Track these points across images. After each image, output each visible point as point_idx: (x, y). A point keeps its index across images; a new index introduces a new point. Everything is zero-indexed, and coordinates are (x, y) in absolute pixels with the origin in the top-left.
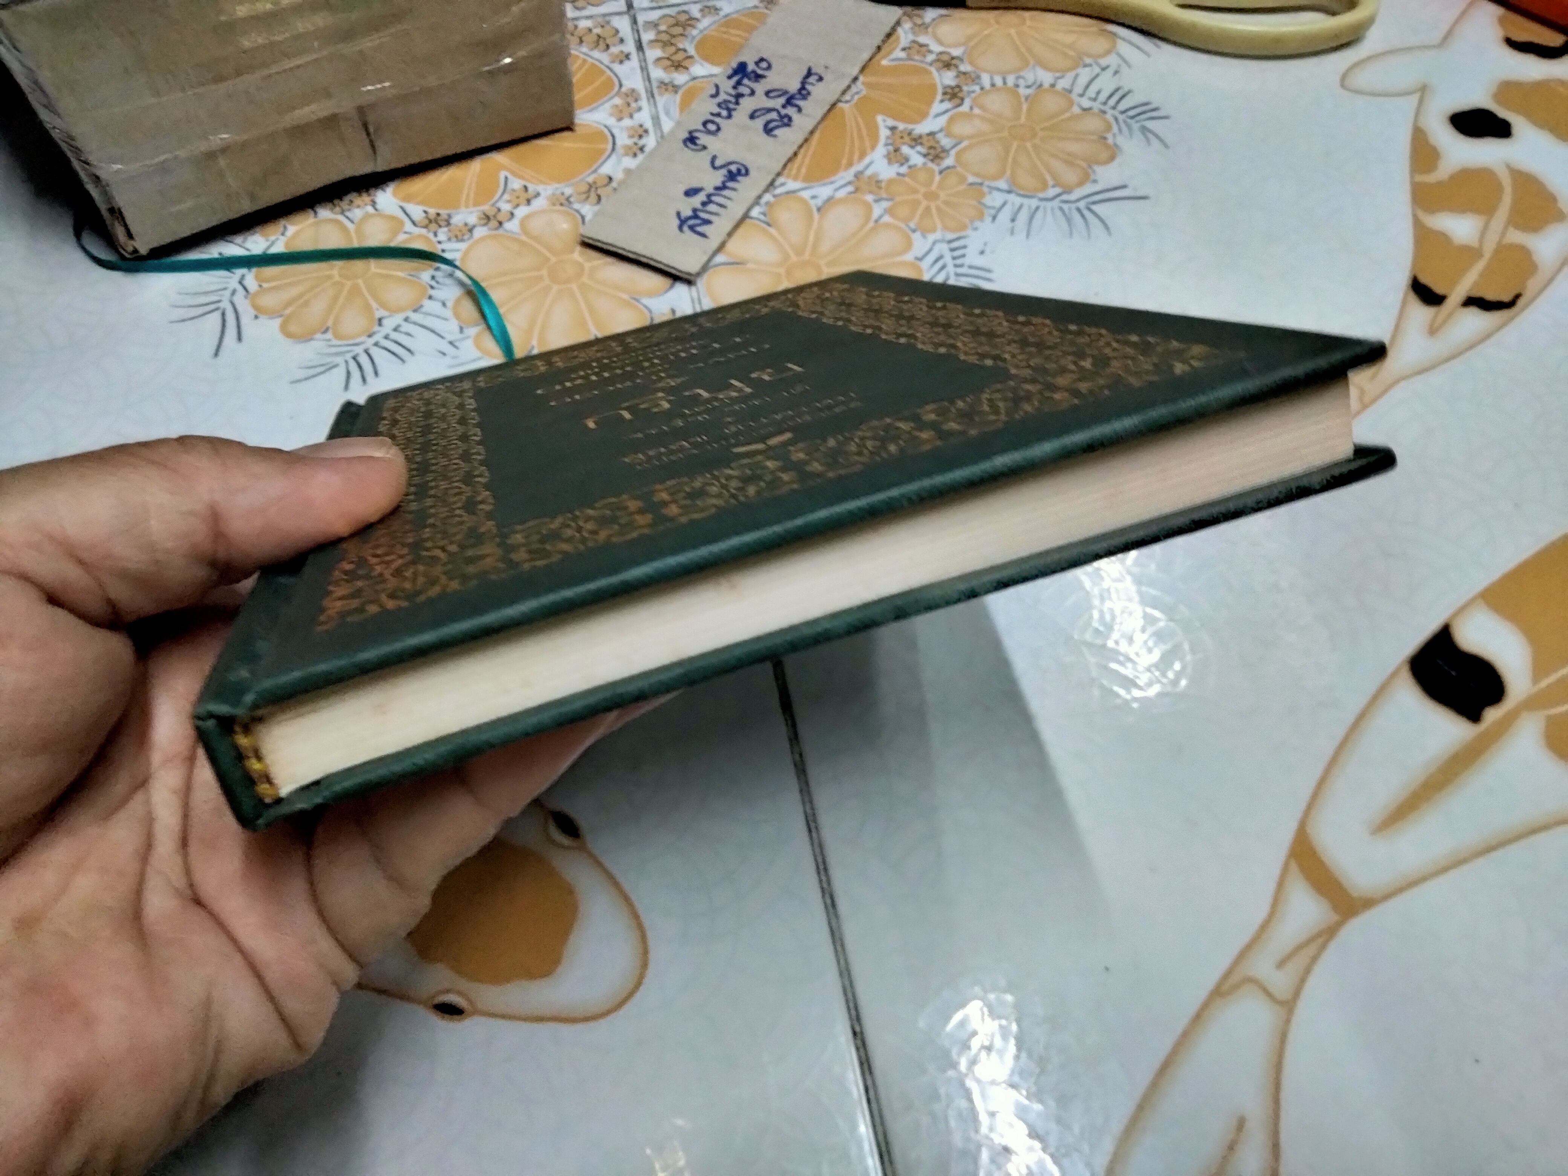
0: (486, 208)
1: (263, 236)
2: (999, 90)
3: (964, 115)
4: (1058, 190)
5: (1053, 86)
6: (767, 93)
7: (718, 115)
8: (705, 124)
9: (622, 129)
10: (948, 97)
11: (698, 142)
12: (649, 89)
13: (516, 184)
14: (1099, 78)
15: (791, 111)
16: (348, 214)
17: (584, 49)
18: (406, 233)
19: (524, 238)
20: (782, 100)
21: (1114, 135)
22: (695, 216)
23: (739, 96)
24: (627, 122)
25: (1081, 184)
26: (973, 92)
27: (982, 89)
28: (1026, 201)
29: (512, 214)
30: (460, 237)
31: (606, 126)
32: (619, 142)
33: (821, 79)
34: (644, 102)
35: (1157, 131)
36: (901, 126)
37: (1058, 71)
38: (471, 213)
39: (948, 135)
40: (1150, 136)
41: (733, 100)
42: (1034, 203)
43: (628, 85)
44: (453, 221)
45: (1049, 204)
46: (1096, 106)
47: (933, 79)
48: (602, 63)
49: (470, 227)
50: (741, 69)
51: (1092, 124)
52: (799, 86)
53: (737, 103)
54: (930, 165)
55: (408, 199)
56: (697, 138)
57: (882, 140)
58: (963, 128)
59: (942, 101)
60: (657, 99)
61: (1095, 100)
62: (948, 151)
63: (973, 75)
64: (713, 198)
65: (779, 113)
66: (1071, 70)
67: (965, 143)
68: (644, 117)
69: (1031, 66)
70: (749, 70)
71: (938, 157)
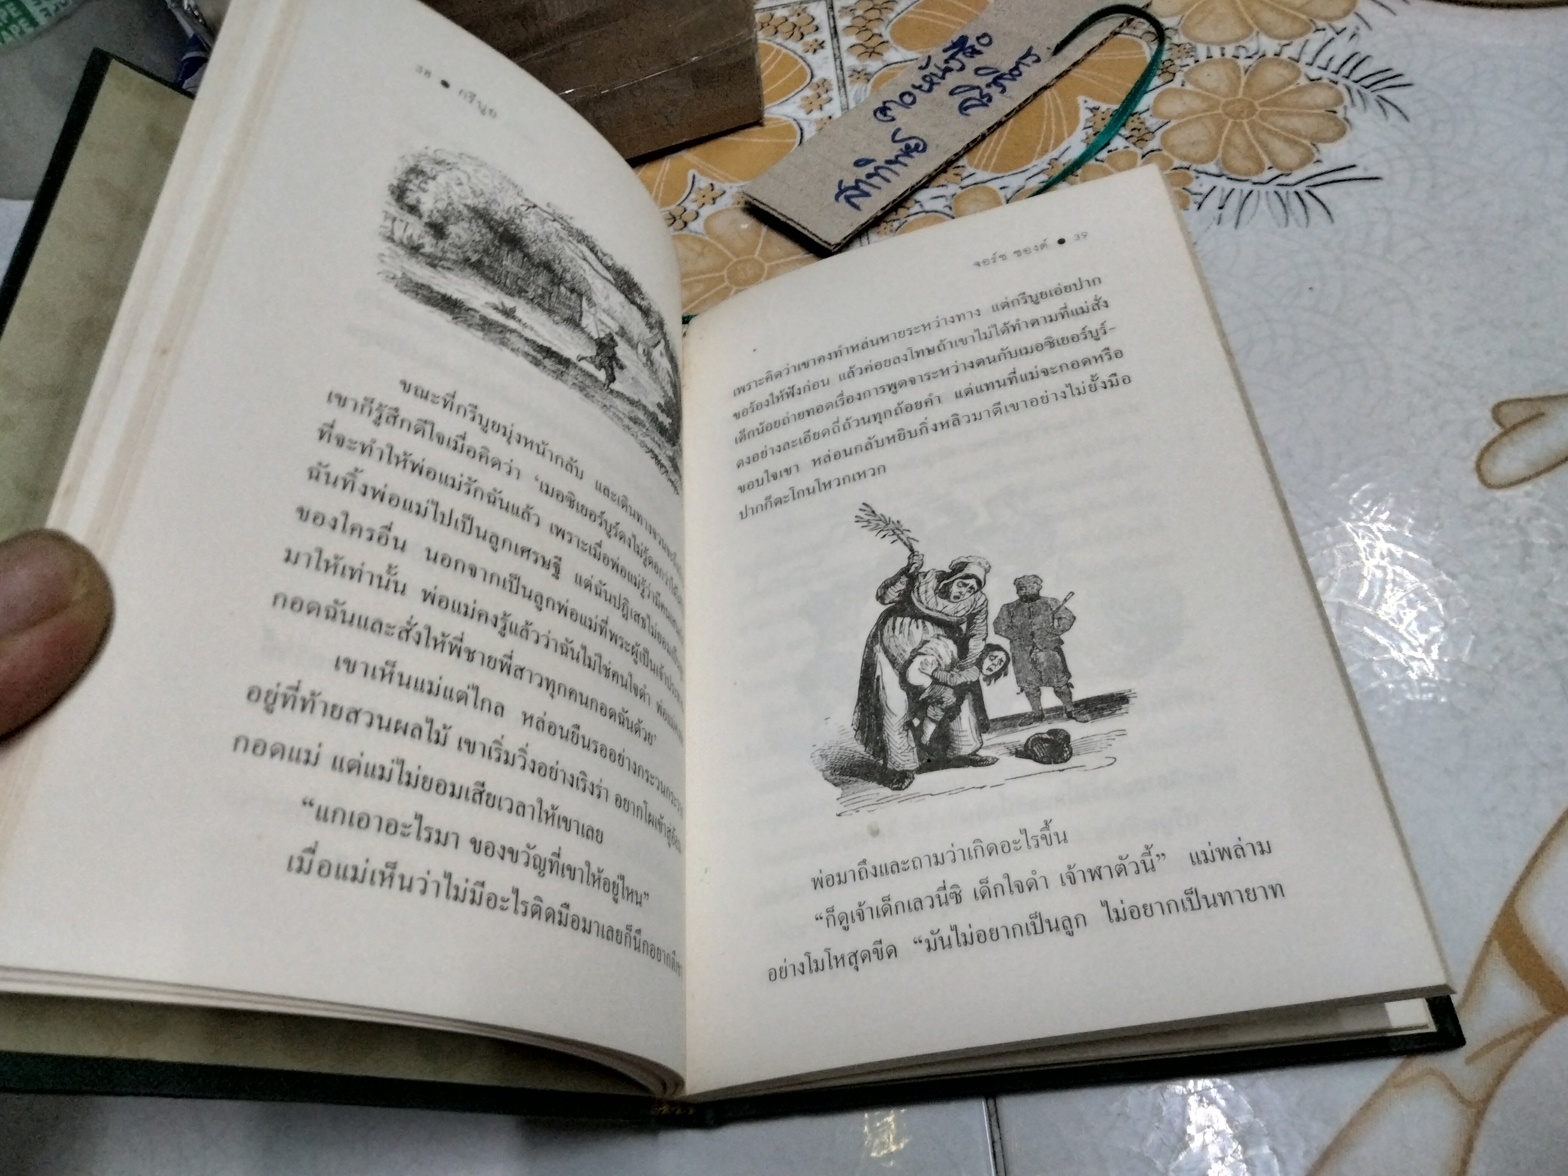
0: (673, 207)
2: (1216, 62)
3: (1175, 90)
4: (1275, 172)
5: (1278, 55)
6: (976, 71)
7: (920, 87)
8: (902, 95)
9: (810, 122)
11: (889, 113)
12: (841, 78)
13: (703, 183)
14: (1333, 44)
15: (994, 91)
17: (779, 39)
19: (707, 238)
20: (990, 79)
21: (1345, 108)
22: (856, 187)
23: (948, 70)
24: (816, 115)
25: (1303, 164)
26: (1187, 65)
27: (1197, 61)
28: (1238, 186)
29: (697, 214)
31: (795, 120)
32: (807, 136)
33: (1038, 60)
34: (834, 93)
35: (1398, 103)
36: (1102, 107)
37: (1285, 38)
39: (1156, 115)
40: (1387, 106)
41: (940, 74)
42: (1247, 187)
43: (820, 75)
45: (1263, 189)
46: (1327, 75)
47: (1144, 53)
48: (795, 53)
50: (960, 44)
51: (1322, 96)
52: (1012, 66)
53: (943, 78)
54: (1132, 148)
56: (890, 109)
57: (1082, 124)
58: (1173, 106)
60: (848, 87)
61: (1325, 69)
62: (1153, 133)
63: (1188, 46)
64: (881, 171)
65: (981, 92)
66: (1301, 35)
67: (1173, 123)
68: (834, 108)
69: (1254, 33)
70: (968, 45)
71: (1142, 140)
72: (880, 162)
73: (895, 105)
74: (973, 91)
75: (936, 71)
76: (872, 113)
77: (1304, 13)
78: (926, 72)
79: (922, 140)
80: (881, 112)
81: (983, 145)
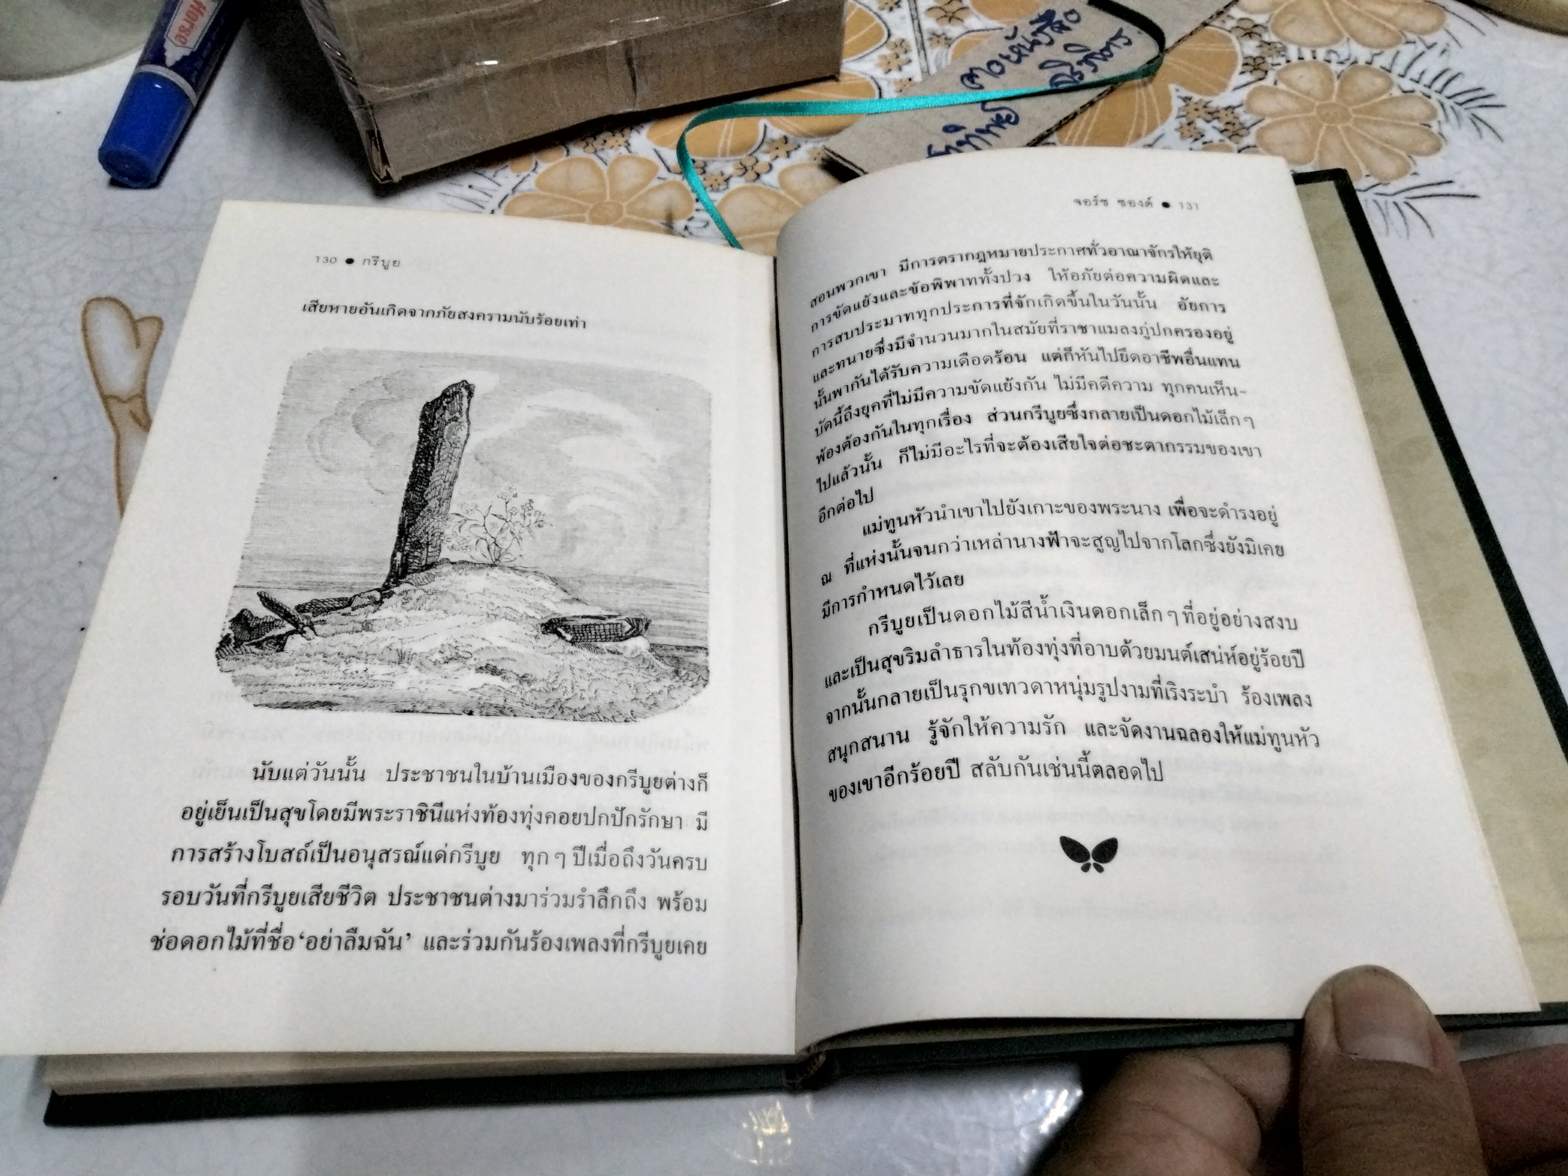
0: (743, 158)
1: (514, 171)
2: (1307, 65)
3: (1267, 89)
4: (1372, 181)
5: (1369, 63)
6: (1066, 47)
7: (1007, 58)
8: (989, 64)
9: (889, 82)
10: (1250, 68)
11: (976, 80)
12: (920, 40)
13: (776, 134)
14: (1424, 58)
16: (601, 154)
18: (659, 178)
19: (782, 192)
20: (1080, 56)
21: (1439, 122)
23: (1036, 43)
24: (895, 75)
25: (1400, 175)
26: (1279, 64)
27: (1288, 61)
29: (771, 166)
30: (715, 186)
31: (872, 78)
32: (886, 95)
33: (1129, 43)
34: (914, 55)
35: (1491, 122)
36: (1196, 98)
37: (1376, 47)
38: (728, 161)
39: (1249, 110)
40: (1480, 125)
41: (1028, 46)
43: (897, 35)
44: (708, 169)
45: (1362, 196)
46: (1419, 88)
47: (1234, 47)
48: (870, 10)
49: (726, 176)
50: (1048, 18)
51: (1416, 109)
52: (1102, 45)
53: (1031, 50)
54: (1228, 142)
55: (663, 142)
56: (977, 76)
57: (1175, 112)
58: (1266, 104)
59: (1242, 73)
60: (929, 51)
61: (1417, 82)
62: (1248, 129)
63: (1279, 46)
64: (972, 140)
65: (1072, 68)
66: (1390, 46)
67: (1268, 121)
68: (914, 70)
69: (1345, 39)
70: (1055, 20)
71: (1237, 134)
72: (971, 130)
73: (983, 73)
74: (1064, 67)
75: (1023, 43)
76: (959, 79)
77: (1394, 24)
78: (1014, 42)
79: (1014, 112)
80: (968, 79)
81: (1073, 124)
